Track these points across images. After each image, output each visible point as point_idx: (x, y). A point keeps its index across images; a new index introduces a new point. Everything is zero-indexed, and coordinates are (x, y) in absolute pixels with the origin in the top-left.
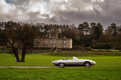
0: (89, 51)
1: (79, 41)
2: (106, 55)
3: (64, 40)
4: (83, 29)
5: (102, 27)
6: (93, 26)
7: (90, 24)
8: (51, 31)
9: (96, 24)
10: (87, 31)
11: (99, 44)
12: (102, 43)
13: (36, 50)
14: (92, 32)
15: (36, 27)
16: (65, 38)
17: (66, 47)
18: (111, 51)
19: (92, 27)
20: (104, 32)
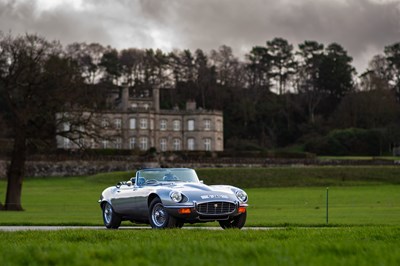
0: (295, 163)
1: (250, 122)
2: (372, 179)
3: (186, 118)
4: (269, 67)
5: (350, 59)
6: (310, 56)
7: (296, 49)
8: (130, 81)
9: (321, 47)
10: (284, 78)
11: (338, 131)
12: (350, 130)
13: (69, 163)
14: (308, 81)
15: (65, 60)
16: (191, 105)
17: (196, 145)
18: (392, 163)
19: (309, 61)
20: (356, 80)
